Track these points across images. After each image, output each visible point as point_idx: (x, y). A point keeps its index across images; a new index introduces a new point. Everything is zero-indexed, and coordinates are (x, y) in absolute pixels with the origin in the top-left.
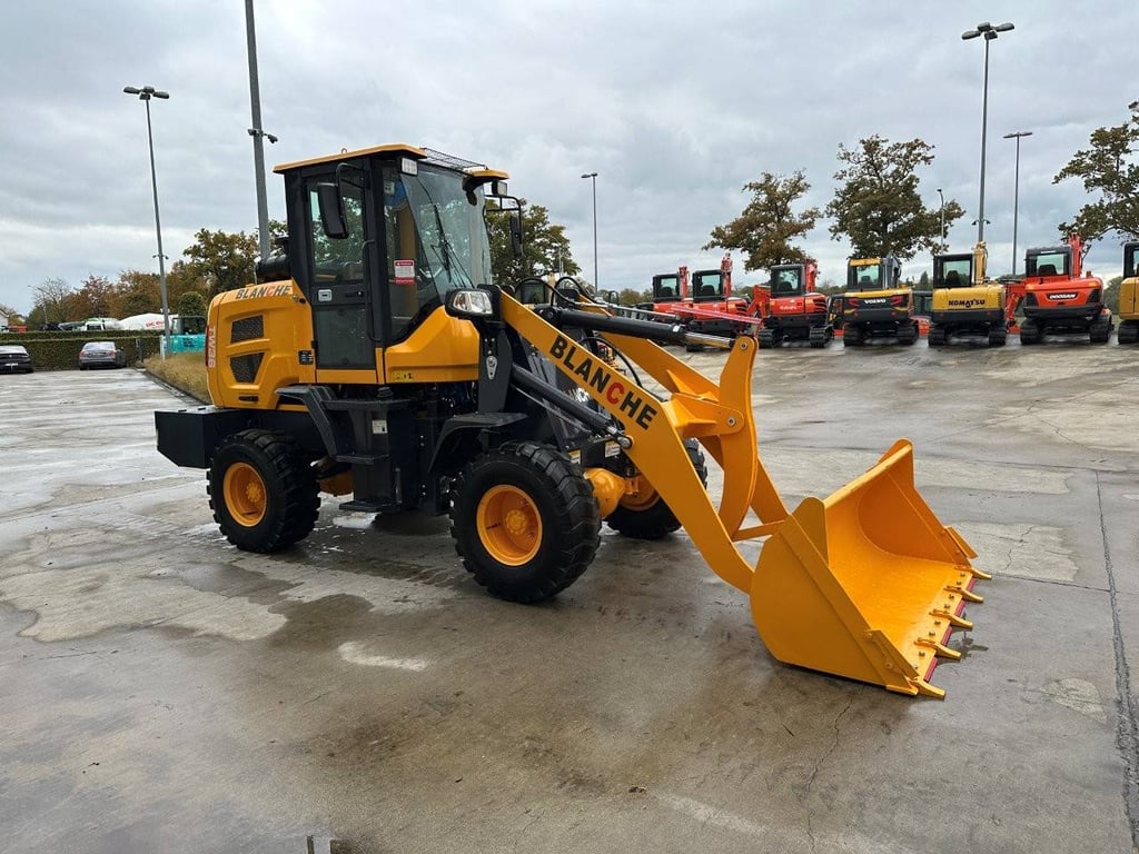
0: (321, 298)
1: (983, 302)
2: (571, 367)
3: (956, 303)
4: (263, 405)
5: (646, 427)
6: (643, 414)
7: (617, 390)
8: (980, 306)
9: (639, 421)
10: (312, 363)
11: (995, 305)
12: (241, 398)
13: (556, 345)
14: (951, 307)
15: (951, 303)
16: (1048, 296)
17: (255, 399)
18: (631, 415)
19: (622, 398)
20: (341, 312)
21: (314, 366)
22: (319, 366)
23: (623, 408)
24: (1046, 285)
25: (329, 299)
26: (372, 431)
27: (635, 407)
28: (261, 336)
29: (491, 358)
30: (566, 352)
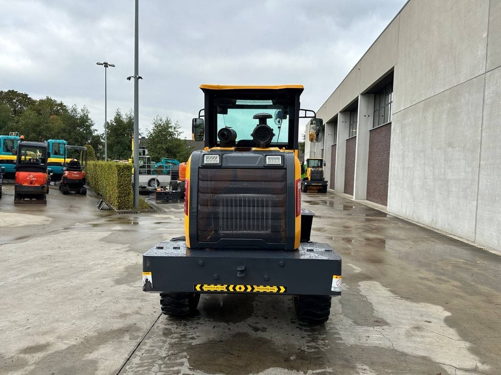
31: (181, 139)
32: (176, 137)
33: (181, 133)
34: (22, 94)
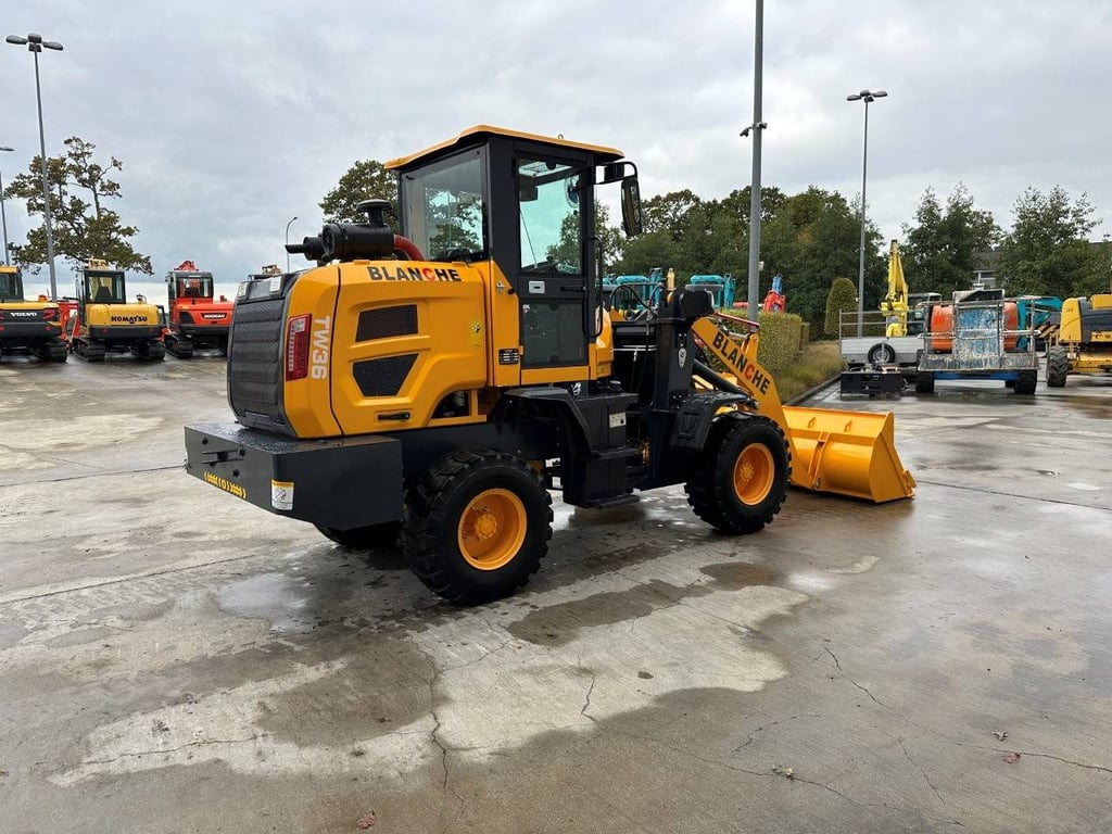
0: (532, 290)
1: (145, 319)
2: (725, 355)
3: (119, 319)
4: (416, 422)
5: (764, 393)
6: (764, 385)
7: (750, 370)
8: (143, 323)
9: (761, 389)
10: (516, 363)
11: (153, 322)
12: (381, 418)
13: (717, 339)
14: (114, 323)
15: (113, 319)
16: (203, 315)
17: (403, 416)
18: (757, 386)
19: (753, 375)
20: (554, 307)
21: (519, 365)
22: (524, 366)
23: (753, 382)
24: (197, 306)
25: (542, 291)
26: (609, 424)
27: (759, 380)
28: (415, 331)
29: (683, 350)
30: (723, 343)
31: (1090, 241)
32: (1078, 237)
33: (1093, 224)
34: (769, 189)
